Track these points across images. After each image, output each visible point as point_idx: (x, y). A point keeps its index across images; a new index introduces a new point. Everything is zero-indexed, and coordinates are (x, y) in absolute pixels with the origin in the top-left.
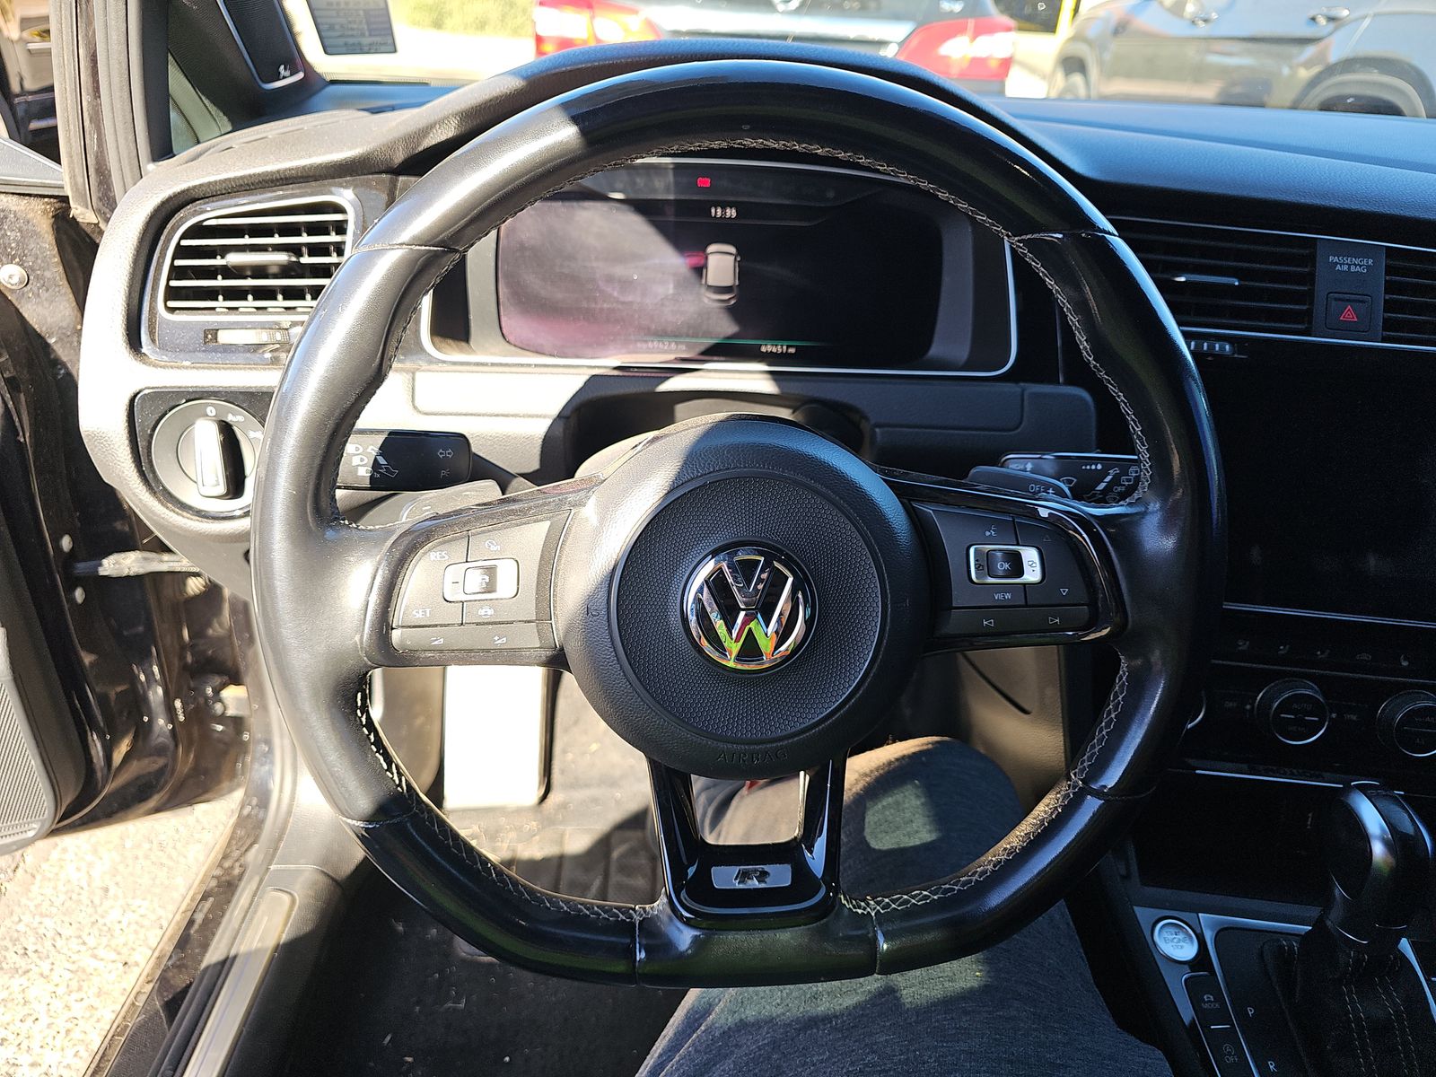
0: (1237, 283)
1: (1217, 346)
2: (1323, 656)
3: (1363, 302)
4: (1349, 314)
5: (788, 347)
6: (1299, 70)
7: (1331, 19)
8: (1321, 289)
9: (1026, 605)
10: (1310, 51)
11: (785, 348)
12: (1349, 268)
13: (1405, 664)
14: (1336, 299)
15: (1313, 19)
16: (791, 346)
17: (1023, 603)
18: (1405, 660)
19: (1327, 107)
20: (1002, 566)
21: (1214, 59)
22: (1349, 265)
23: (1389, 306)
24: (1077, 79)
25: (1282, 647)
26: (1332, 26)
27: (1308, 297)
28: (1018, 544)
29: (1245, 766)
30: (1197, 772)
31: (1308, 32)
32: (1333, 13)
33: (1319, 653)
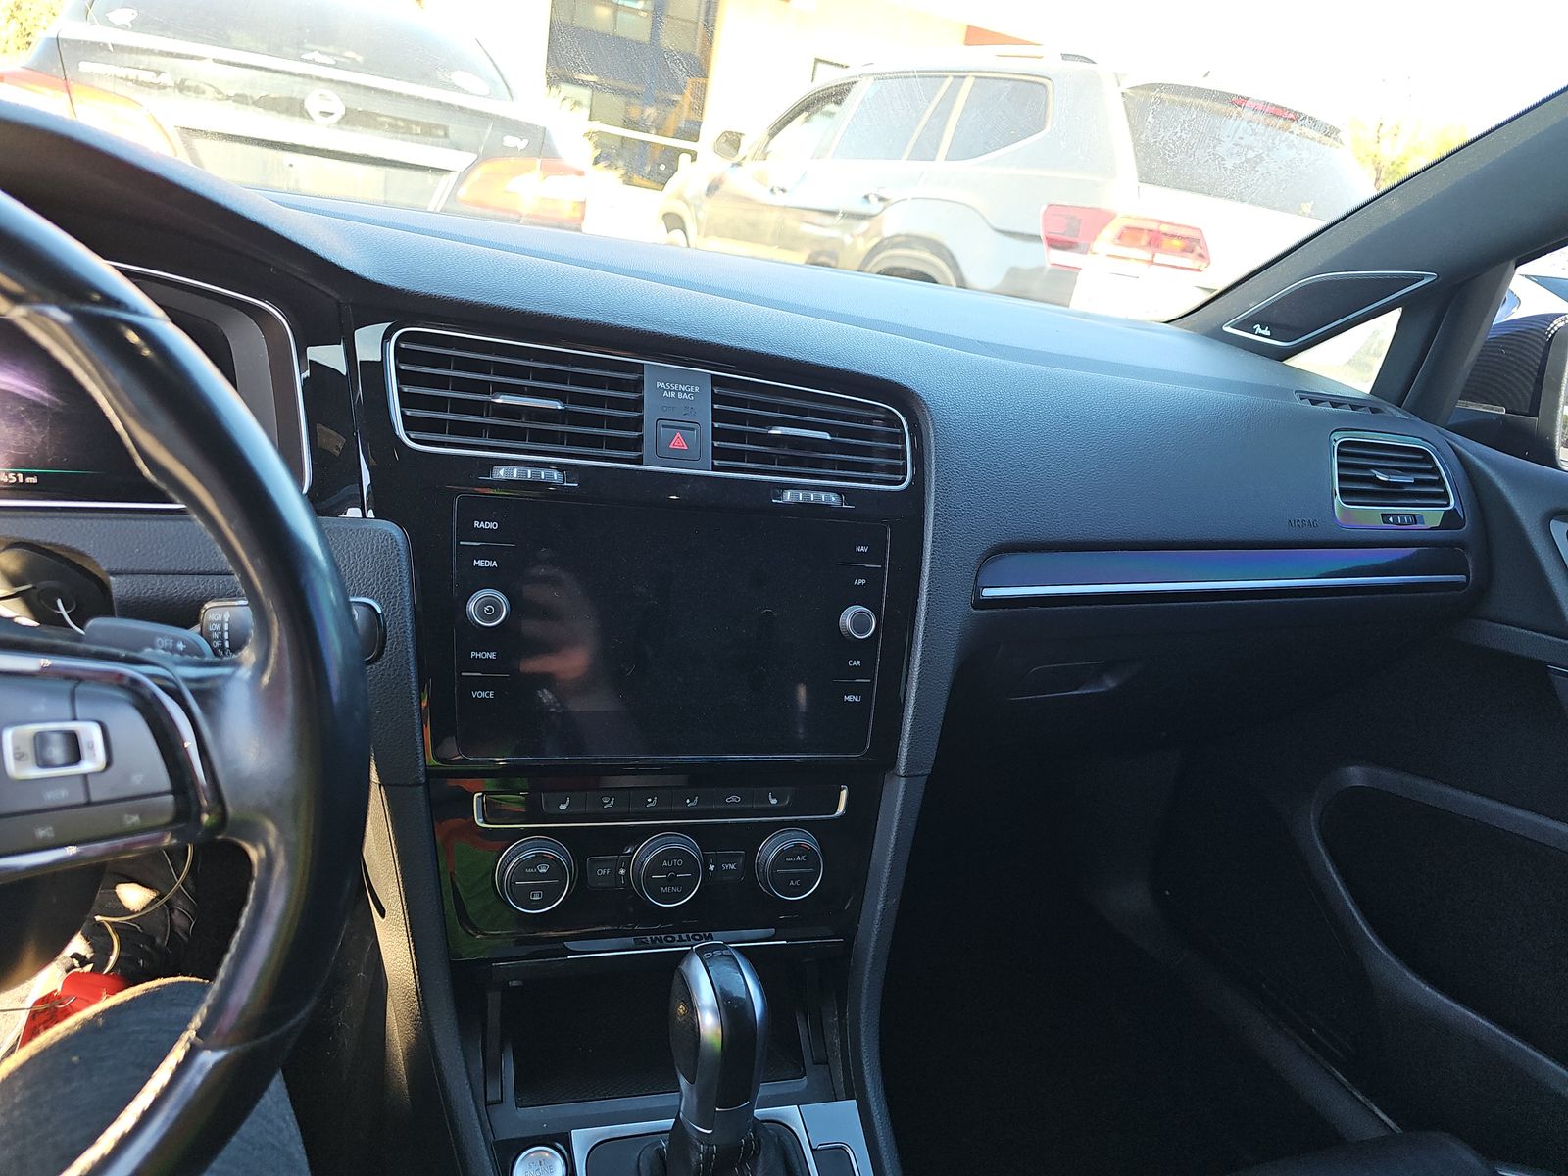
0: (559, 407)
1: (543, 473)
2: (692, 804)
3: (693, 430)
4: (678, 442)
5: (25, 475)
6: (857, 241)
7: (881, 199)
8: (649, 414)
9: (89, 803)
10: (865, 225)
11: (20, 476)
12: (677, 395)
13: (774, 801)
14: (664, 426)
15: (867, 197)
16: (32, 475)
17: (82, 799)
18: (773, 797)
19: (889, 272)
20: (57, 752)
21: (807, 229)
22: (677, 392)
23: (717, 434)
24: (678, 234)
25: (649, 800)
26: (882, 204)
27: (637, 424)
28: (75, 719)
29: (630, 940)
30: (569, 957)
31: (864, 208)
32: (882, 194)
33: (688, 801)
